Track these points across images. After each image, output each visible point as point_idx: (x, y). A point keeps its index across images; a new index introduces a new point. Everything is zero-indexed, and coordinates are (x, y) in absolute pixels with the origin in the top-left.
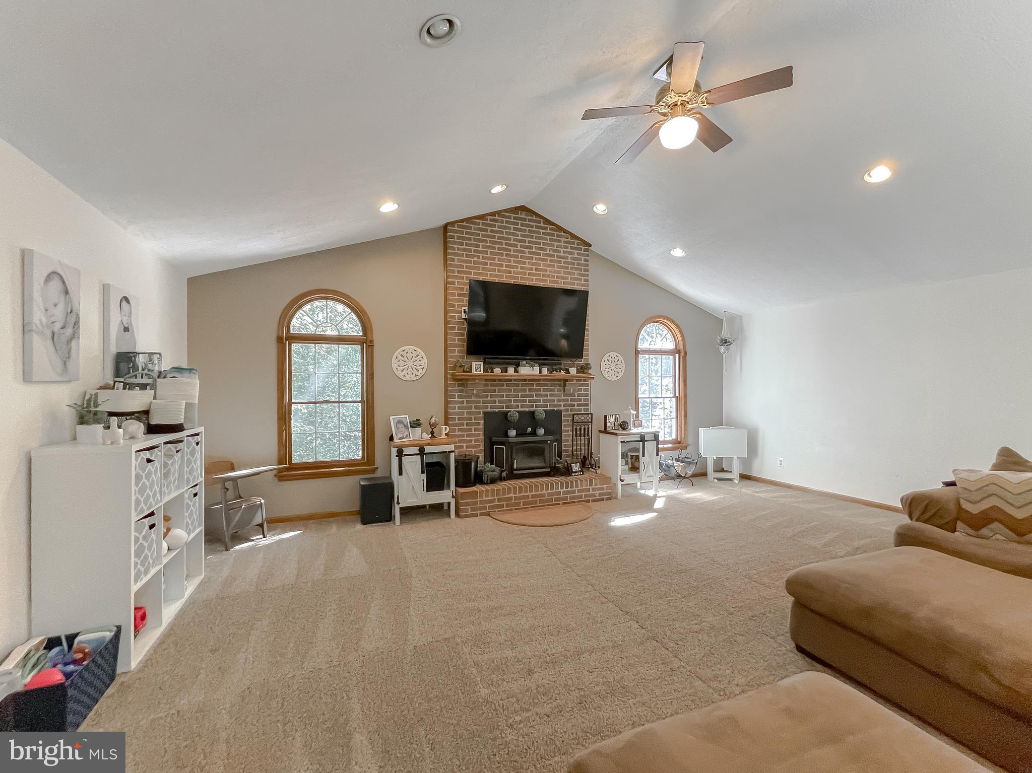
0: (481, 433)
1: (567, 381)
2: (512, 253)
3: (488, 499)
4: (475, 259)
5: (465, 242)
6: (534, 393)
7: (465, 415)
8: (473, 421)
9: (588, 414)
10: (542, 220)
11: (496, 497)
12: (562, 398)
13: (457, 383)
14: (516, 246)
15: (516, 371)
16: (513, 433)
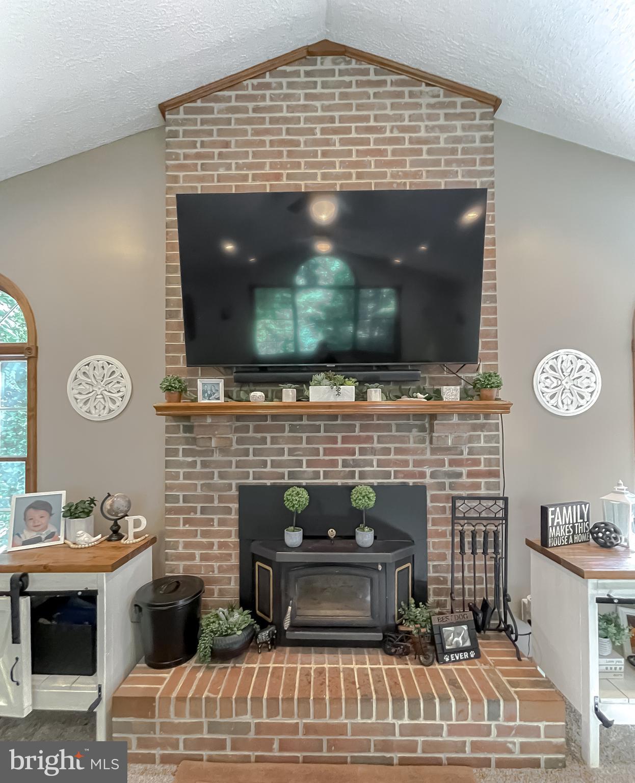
0: (234, 529)
1: (433, 417)
2: (302, 148)
3: (182, 721)
4: (222, 171)
5: (199, 140)
6: (357, 447)
7: (199, 492)
8: (216, 504)
9: (495, 499)
10: (372, 68)
11: (204, 720)
12: (428, 456)
13: (181, 424)
14: (312, 131)
15: (302, 396)
16: (294, 537)
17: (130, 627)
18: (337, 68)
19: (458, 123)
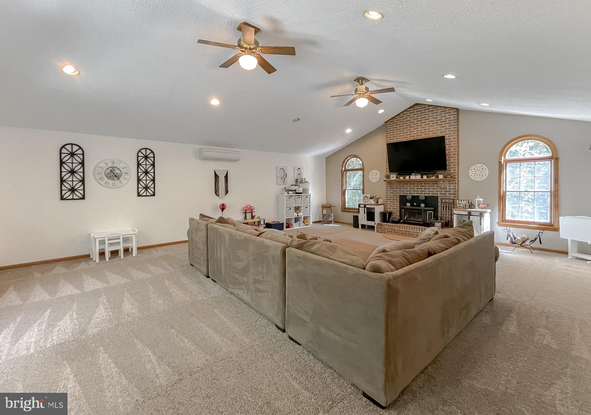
0: (398, 203)
4: (396, 133)
5: (392, 127)
7: (392, 196)
8: (395, 198)
12: (439, 190)
13: (388, 183)
14: (414, 122)
15: (410, 178)
16: (408, 205)
17: (380, 217)
18: (419, 108)
19: (447, 115)
